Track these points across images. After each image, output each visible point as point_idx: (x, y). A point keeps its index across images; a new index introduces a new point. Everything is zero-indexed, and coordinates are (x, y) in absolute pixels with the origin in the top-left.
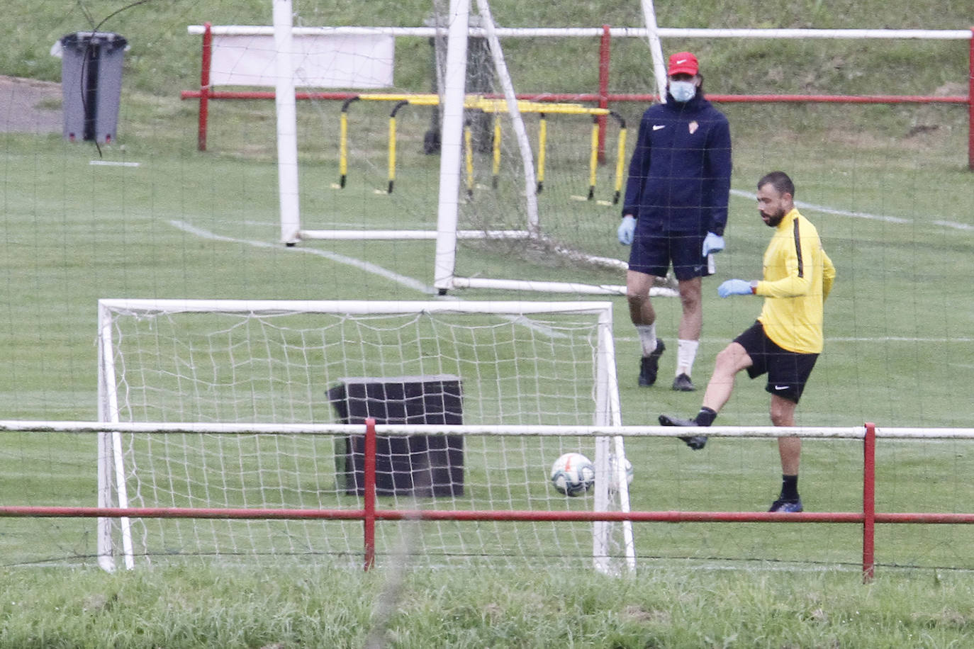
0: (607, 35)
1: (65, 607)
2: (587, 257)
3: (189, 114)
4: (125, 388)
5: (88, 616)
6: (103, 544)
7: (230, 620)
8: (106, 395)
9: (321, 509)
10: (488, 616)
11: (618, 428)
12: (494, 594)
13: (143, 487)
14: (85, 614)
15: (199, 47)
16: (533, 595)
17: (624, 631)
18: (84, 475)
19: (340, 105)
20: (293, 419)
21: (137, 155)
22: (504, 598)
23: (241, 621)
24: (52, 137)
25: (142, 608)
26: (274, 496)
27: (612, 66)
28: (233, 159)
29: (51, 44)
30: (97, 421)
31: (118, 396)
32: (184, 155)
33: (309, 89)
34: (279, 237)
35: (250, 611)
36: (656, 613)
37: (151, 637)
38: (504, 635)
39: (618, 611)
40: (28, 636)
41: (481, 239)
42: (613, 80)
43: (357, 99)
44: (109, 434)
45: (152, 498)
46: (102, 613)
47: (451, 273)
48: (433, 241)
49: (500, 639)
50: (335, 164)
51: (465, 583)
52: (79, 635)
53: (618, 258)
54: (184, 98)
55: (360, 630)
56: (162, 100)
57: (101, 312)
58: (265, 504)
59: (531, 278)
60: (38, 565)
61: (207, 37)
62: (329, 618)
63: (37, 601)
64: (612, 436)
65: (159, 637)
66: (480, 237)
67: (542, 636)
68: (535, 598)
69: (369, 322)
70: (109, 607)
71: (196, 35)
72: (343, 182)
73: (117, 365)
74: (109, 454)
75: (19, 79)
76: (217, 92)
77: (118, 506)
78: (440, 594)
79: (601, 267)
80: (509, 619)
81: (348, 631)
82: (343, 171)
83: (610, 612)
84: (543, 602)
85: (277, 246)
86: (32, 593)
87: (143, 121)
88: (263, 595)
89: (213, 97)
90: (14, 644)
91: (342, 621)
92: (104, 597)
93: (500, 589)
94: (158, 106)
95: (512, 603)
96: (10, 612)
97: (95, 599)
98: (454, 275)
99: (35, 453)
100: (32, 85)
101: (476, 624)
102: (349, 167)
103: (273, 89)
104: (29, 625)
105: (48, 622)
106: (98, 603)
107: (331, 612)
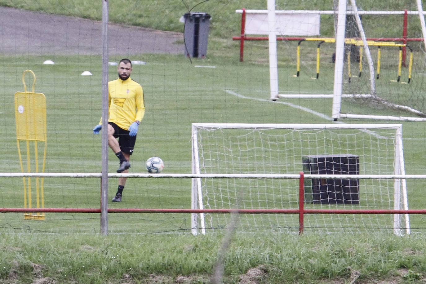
0: (406, 14)
1: (176, 250)
2: (395, 105)
3: (236, 46)
4: (203, 159)
5: (185, 254)
6: (193, 224)
7: (244, 255)
8: (195, 163)
9: (283, 209)
10: (349, 253)
11: (403, 175)
12: (352, 244)
13: (210, 200)
14: (184, 253)
15: (241, 19)
16: (368, 244)
17: (404, 259)
18: (185, 196)
19: (297, 42)
20: (272, 172)
21: (214, 63)
22: (356, 246)
23: (248, 256)
24: (180, 56)
25: (208, 250)
26: (263, 204)
27: (408, 27)
28: (254, 65)
29: (179, 17)
30: (191, 173)
31: (199, 163)
32: (234, 63)
33: (282, 35)
34: (270, 97)
35: (252, 252)
36: (417, 251)
37: (211, 262)
38: (355, 261)
39: (402, 251)
40: (161, 263)
41: (352, 98)
42: (409, 32)
43: (304, 40)
44: (196, 179)
45: (214, 205)
46: (191, 253)
47: (339, 112)
48: (331, 99)
49: (354, 263)
50: (295, 67)
51: (340, 240)
52: (182, 262)
53: (407, 106)
54: (234, 39)
55: (298, 259)
56: (225, 41)
57: (193, 128)
58: (260, 208)
59: (371, 114)
60: (166, 233)
61: (244, 14)
62: (284, 254)
63: (165, 248)
64: (401, 179)
65: (215, 262)
66: (352, 97)
67: (371, 261)
68: (369, 245)
69: (305, 132)
70: (194, 250)
71: (239, 13)
72: (298, 74)
73: (199, 150)
74: (196, 187)
75: (167, 32)
76: (248, 37)
77: (199, 209)
78: (330, 244)
79: (400, 109)
80: (358, 254)
81: (292, 260)
82: (298, 70)
83: (398, 251)
84: (372, 247)
85: (269, 101)
86: (162, 245)
87: (217, 49)
88: (257, 245)
89: (246, 39)
90: (155, 265)
91: (290, 255)
92: (192, 246)
93: (354, 242)
94: (223, 43)
95: (359, 247)
96: (153, 252)
97: (188, 247)
98: (341, 113)
99: (166, 187)
100: (172, 34)
101: (344, 256)
102: (300, 68)
103: (268, 36)
104: (161, 258)
105: (169, 256)
106: (189, 249)
107: (285, 252)
